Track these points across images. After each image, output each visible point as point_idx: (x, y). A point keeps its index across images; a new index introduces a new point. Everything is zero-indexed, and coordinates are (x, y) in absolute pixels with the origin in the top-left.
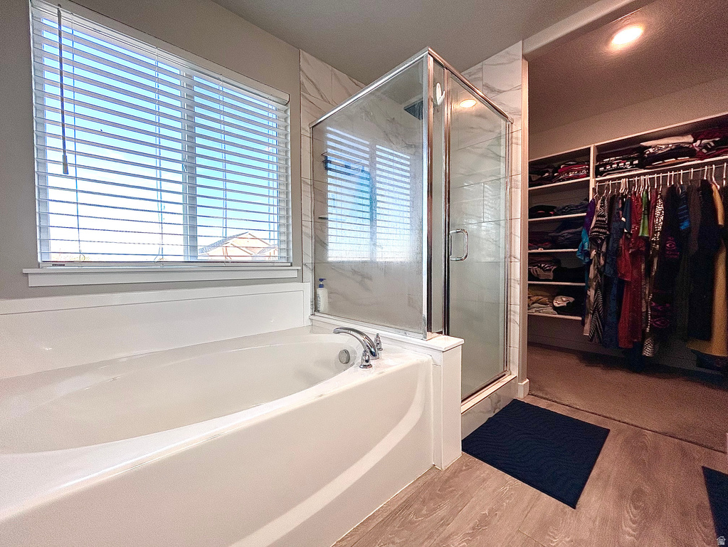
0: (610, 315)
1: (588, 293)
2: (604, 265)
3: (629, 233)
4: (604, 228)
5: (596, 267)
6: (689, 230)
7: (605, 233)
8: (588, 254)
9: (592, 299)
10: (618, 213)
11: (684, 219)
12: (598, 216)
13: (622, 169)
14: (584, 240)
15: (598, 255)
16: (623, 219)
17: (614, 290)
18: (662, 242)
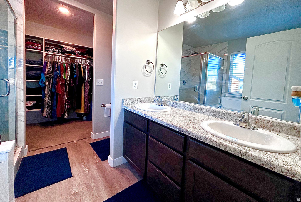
0: (54, 106)
1: (45, 99)
2: (52, 88)
3: (60, 77)
4: (51, 74)
5: (48, 89)
6: (76, 78)
7: (52, 76)
8: (45, 84)
9: (47, 101)
10: (56, 69)
11: (75, 75)
12: (49, 69)
13: (55, 52)
14: (43, 77)
15: (49, 84)
16: (58, 71)
17: (55, 97)
18: (70, 81)
